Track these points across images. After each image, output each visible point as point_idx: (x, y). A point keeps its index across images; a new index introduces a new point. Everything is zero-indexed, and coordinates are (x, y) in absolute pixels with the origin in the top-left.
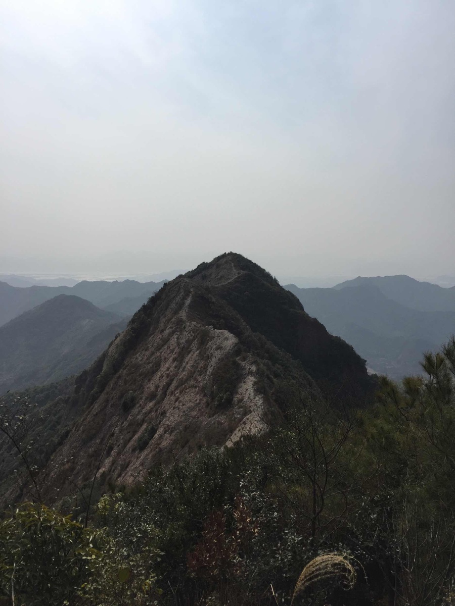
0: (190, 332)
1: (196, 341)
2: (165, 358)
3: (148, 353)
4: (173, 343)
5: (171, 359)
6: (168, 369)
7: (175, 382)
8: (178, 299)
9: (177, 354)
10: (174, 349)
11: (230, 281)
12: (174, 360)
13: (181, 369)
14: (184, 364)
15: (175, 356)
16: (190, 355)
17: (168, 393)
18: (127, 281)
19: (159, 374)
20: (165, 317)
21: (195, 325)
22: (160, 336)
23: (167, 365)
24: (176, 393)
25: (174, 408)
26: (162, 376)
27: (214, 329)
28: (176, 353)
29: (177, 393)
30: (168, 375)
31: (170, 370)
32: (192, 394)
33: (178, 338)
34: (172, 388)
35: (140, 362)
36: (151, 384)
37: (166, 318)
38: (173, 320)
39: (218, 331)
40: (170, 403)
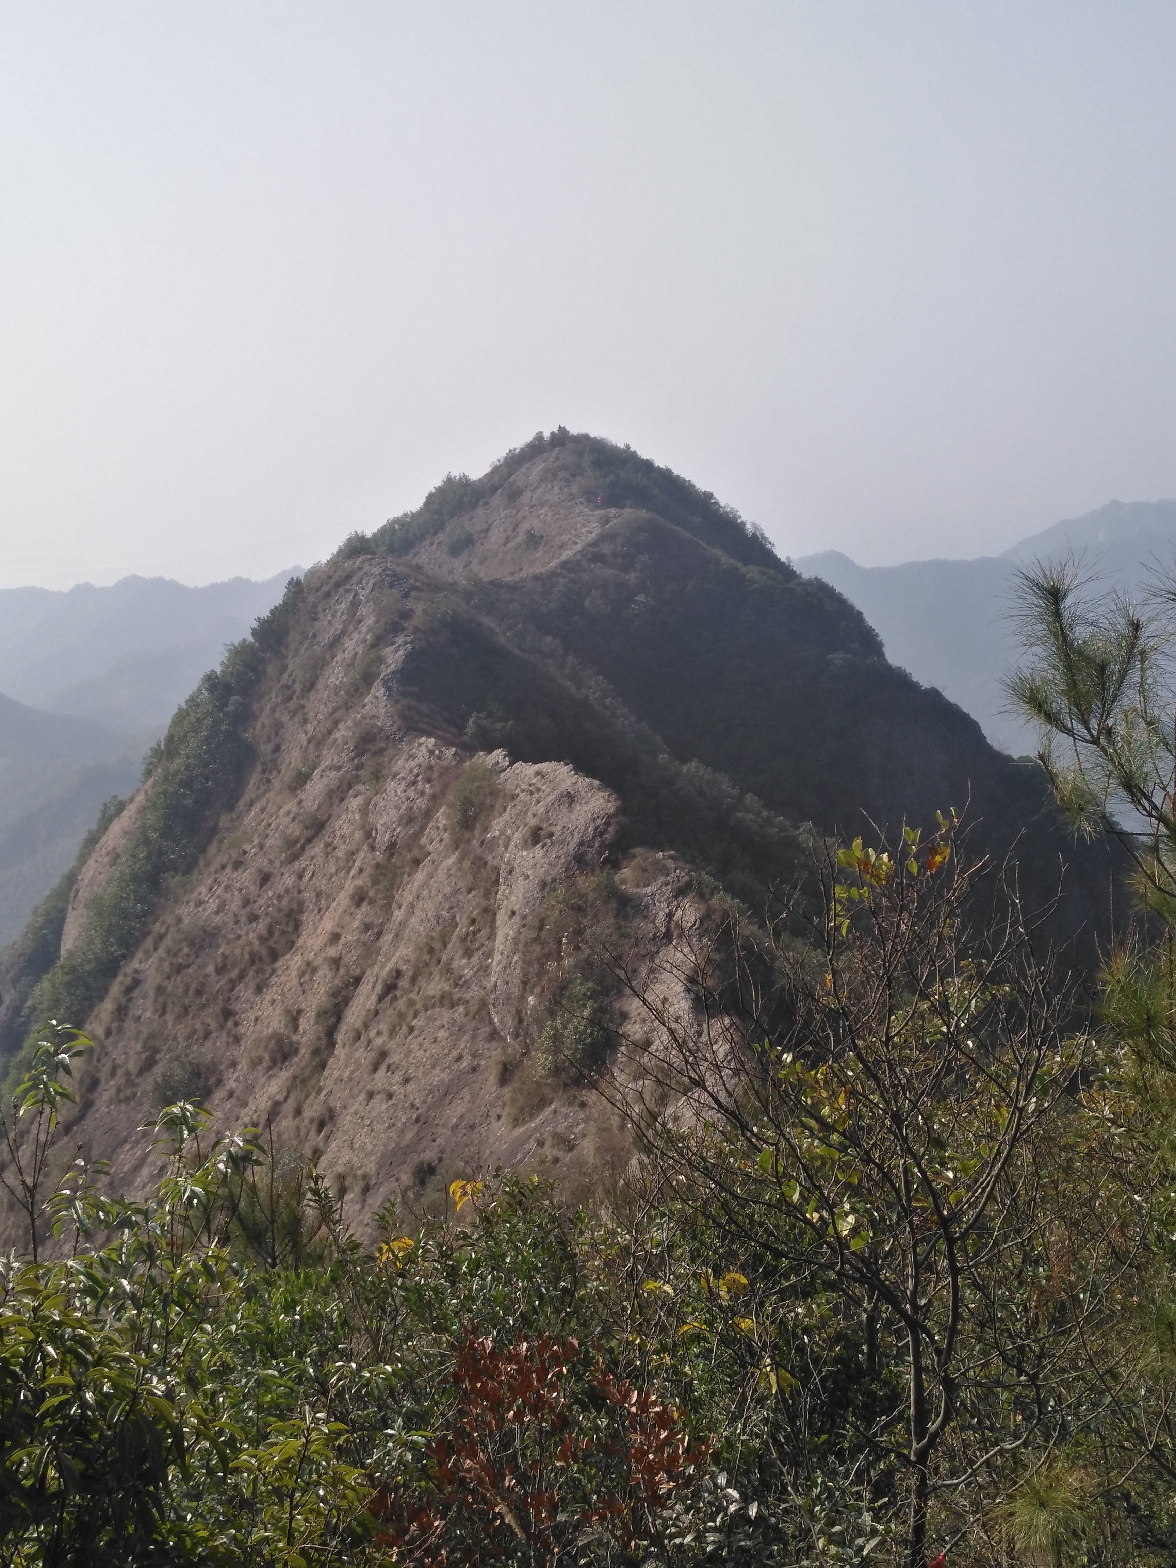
0: (414, 783)
1: (441, 817)
2: (319, 895)
3: (246, 878)
4: (346, 830)
5: (343, 899)
6: (335, 937)
7: (365, 988)
8: (352, 645)
9: (366, 874)
10: (351, 855)
11: (567, 554)
12: (359, 898)
13: (388, 938)
14: (398, 915)
15: (359, 882)
16: (420, 876)
17: (340, 1038)
18: (132, 583)
19: (294, 961)
20: (305, 721)
21: (431, 752)
22: (291, 805)
23: (328, 925)
24: (372, 1033)
25: (371, 1095)
26: (310, 968)
27: (511, 764)
28: (361, 871)
29: (379, 1033)
30: (336, 963)
31: (342, 940)
32: (442, 1034)
33: (364, 811)
34: (354, 1015)
35: (217, 919)
36: (266, 1003)
37: (310, 728)
38: (342, 733)
39: (526, 770)
40: (350, 1079)
